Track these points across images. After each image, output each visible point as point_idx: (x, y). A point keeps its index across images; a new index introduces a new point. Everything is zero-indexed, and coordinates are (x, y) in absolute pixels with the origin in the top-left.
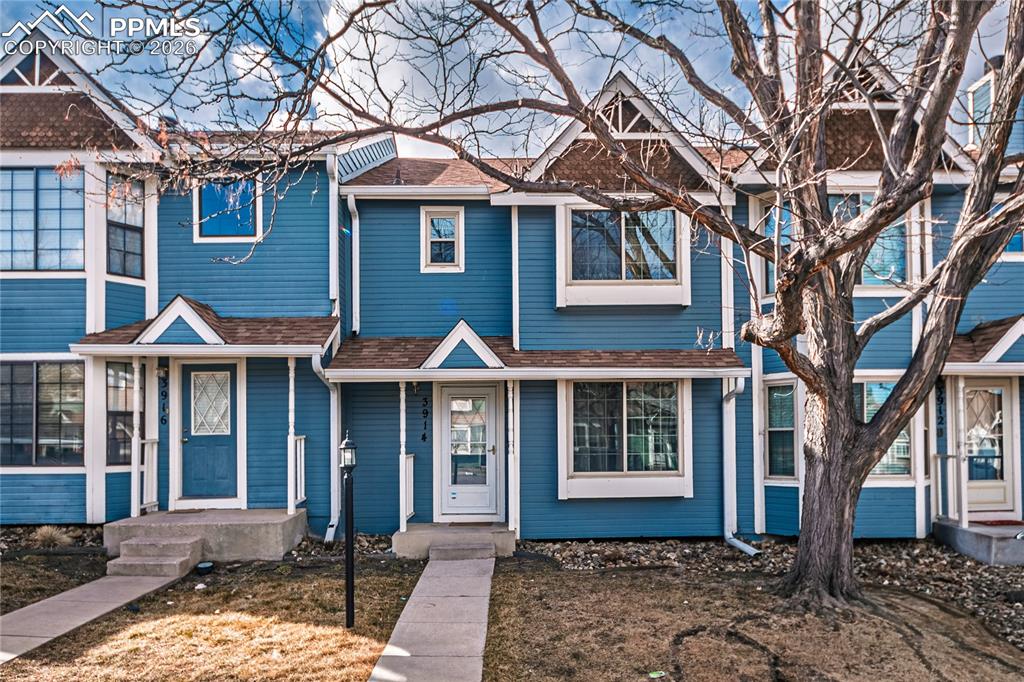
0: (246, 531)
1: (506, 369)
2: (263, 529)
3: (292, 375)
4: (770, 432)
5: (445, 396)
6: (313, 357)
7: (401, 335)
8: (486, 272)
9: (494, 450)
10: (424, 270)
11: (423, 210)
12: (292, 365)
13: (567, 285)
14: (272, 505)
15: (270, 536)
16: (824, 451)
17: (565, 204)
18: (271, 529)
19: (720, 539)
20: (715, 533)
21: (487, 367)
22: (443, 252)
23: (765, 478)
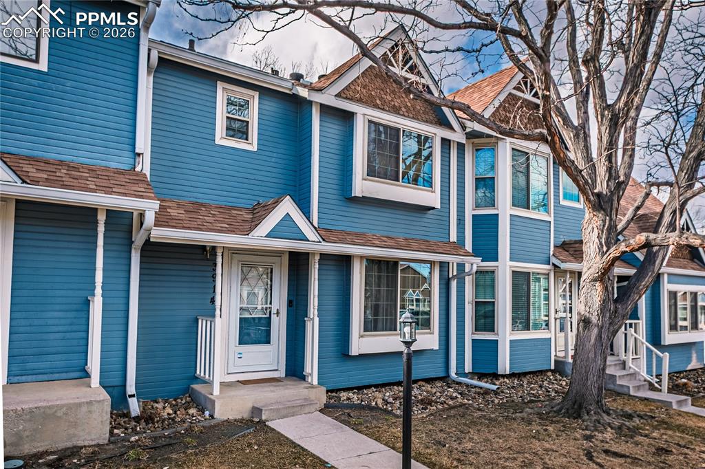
0: (59, 414)
1: (323, 243)
2: (84, 409)
3: (101, 229)
4: (476, 302)
5: (235, 262)
6: (147, 213)
7: (194, 200)
8: (275, 155)
9: (278, 313)
10: (218, 141)
11: (220, 86)
12: (102, 218)
13: (363, 179)
14: (45, 377)
15: (94, 416)
16: (599, 320)
17: (363, 114)
18: (95, 407)
19: (445, 378)
20: (442, 374)
21: (308, 240)
22: (238, 129)
23: (473, 334)
